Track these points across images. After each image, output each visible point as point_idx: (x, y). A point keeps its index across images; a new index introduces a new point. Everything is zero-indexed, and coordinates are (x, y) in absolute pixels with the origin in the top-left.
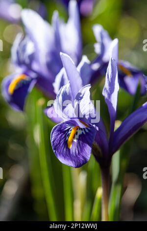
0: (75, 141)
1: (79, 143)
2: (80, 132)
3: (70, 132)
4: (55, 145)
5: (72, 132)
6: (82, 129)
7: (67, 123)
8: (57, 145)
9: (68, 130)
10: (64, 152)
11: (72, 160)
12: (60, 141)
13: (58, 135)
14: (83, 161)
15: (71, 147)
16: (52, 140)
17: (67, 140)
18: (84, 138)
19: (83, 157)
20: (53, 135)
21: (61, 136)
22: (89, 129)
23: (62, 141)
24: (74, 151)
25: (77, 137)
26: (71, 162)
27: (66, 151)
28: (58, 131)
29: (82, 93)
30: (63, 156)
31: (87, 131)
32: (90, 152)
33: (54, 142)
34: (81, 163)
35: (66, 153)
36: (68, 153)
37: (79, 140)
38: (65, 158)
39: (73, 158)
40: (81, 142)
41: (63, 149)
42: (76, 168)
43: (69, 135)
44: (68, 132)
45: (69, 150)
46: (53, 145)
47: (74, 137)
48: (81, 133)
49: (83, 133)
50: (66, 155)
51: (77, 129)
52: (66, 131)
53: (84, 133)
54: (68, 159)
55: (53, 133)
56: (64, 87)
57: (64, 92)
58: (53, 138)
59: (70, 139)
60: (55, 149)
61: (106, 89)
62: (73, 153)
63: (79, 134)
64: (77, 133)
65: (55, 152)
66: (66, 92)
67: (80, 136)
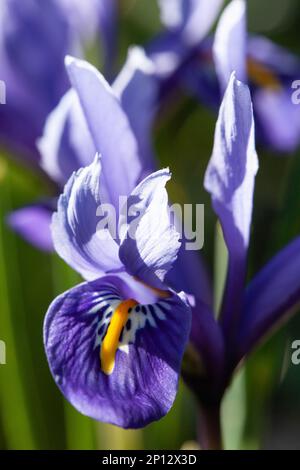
0: (125, 348)
1: (136, 355)
2: (138, 320)
3: (106, 321)
4: (60, 358)
5: (114, 322)
6: (144, 310)
7: (96, 286)
8: (65, 361)
9: (100, 313)
10: (89, 384)
11: (114, 406)
12: (75, 348)
13: (69, 327)
14: (149, 410)
15: (111, 369)
16: (50, 345)
17: (99, 347)
18: (154, 340)
19: (152, 400)
20: (53, 329)
21: (80, 331)
22: (168, 307)
23: (83, 348)
24: (122, 383)
25: (130, 335)
26: (111, 411)
27: (97, 379)
28: (66, 315)
29: (144, 197)
30: (86, 393)
31: (161, 316)
32: (173, 386)
33: (54, 349)
34: (145, 415)
35: (97, 386)
36: (102, 387)
37: (136, 345)
38: (91, 398)
39: (118, 401)
40: (143, 353)
41: (87, 375)
42: (126, 428)
43: (103, 331)
44: (101, 319)
45: (106, 378)
46: (54, 357)
47: (120, 339)
48: (143, 325)
49: (147, 322)
50: (97, 391)
51: (130, 311)
52: (93, 316)
53: (153, 323)
54: (101, 404)
55: (50, 321)
56: (83, 173)
57: (82, 190)
58: (51, 339)
59: (108, 343)
60: (59, 371)
61: (215, 171)
62: (118, 386)
63: (135, 326)
64: (128, 325)
65: (60, 382)
66: (89, 191)
67: (139, 333)
